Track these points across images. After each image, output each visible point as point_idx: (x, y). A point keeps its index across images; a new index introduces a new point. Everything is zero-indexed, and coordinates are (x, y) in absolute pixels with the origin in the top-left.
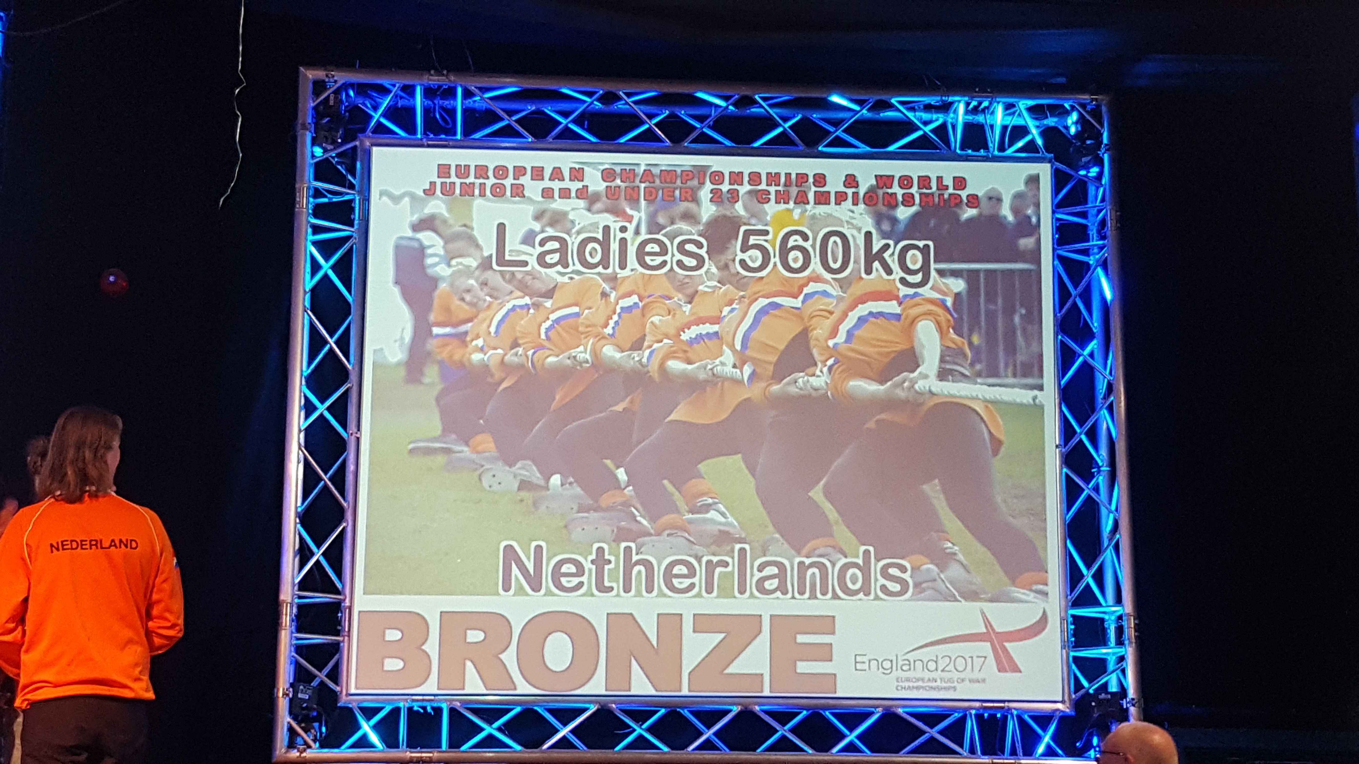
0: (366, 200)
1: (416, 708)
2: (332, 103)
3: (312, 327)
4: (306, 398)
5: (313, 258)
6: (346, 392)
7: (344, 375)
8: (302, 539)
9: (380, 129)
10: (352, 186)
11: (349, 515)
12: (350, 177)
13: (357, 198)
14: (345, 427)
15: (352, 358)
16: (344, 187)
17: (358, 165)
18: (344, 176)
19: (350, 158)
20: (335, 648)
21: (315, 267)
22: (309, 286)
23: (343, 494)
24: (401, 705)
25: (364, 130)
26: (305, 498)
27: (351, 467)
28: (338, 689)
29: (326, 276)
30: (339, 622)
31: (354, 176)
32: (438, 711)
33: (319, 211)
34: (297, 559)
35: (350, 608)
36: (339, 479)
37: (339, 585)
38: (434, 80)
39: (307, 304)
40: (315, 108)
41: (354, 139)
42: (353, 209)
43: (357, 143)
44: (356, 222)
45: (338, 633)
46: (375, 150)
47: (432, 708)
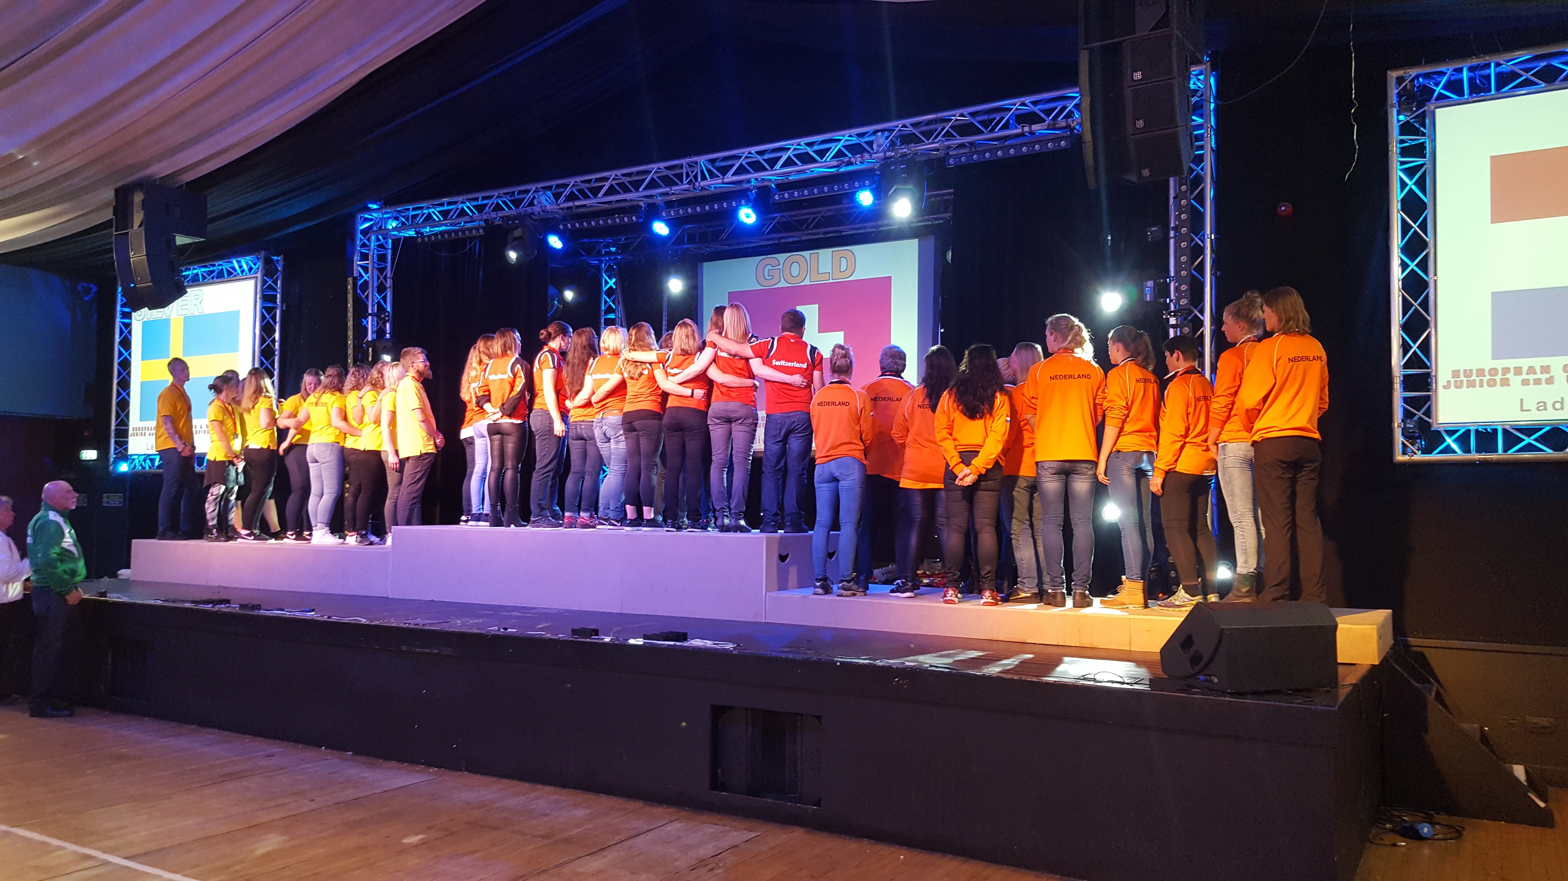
0: (1434, 140)
1: (1480, 430)
2: (1408, 87)
3: (1403, 219)
4: (1402, 260)
5: (1401, 179)
6: (1427, 255)
7: (1425, 245)
8: (1403, 338)
9: (1441, 97)
10: (1424, 134)
11: (1432, 324)
12: (1422, 129)
13: (1427, 141)
14: (1427, 275)
15: (1429, 235)
16: (1418, 136)
17: (1427, 121)
18: (1418, 129)
19: (1422, 118)
20: (1428, 398)
21: (1403, 185)
22: (1400, 197)
23: (1427, 312)
24: (1471, 428)
25: (1429, 100)
26: (1404, 315)
27: (1432, 297)
28: (1431, 421)
29: (1411, 189)
30: (1430, 384)
31: (1425, 128)
32: (1495, 431)
33: (1404, 152)
34: (1401, 350)
35: (1436, 376)
36: (1425, 304)
37: (1428, 364)
38: (1475, 62)
39: (1399, 207)
40: (1398, 93)
41: (1424, 106)
42: (1425, 147)
43: (1426, 108)
44: (1427, 155)
45: (1429, 391)
46: (1438, 111)
47: (1491, 429)
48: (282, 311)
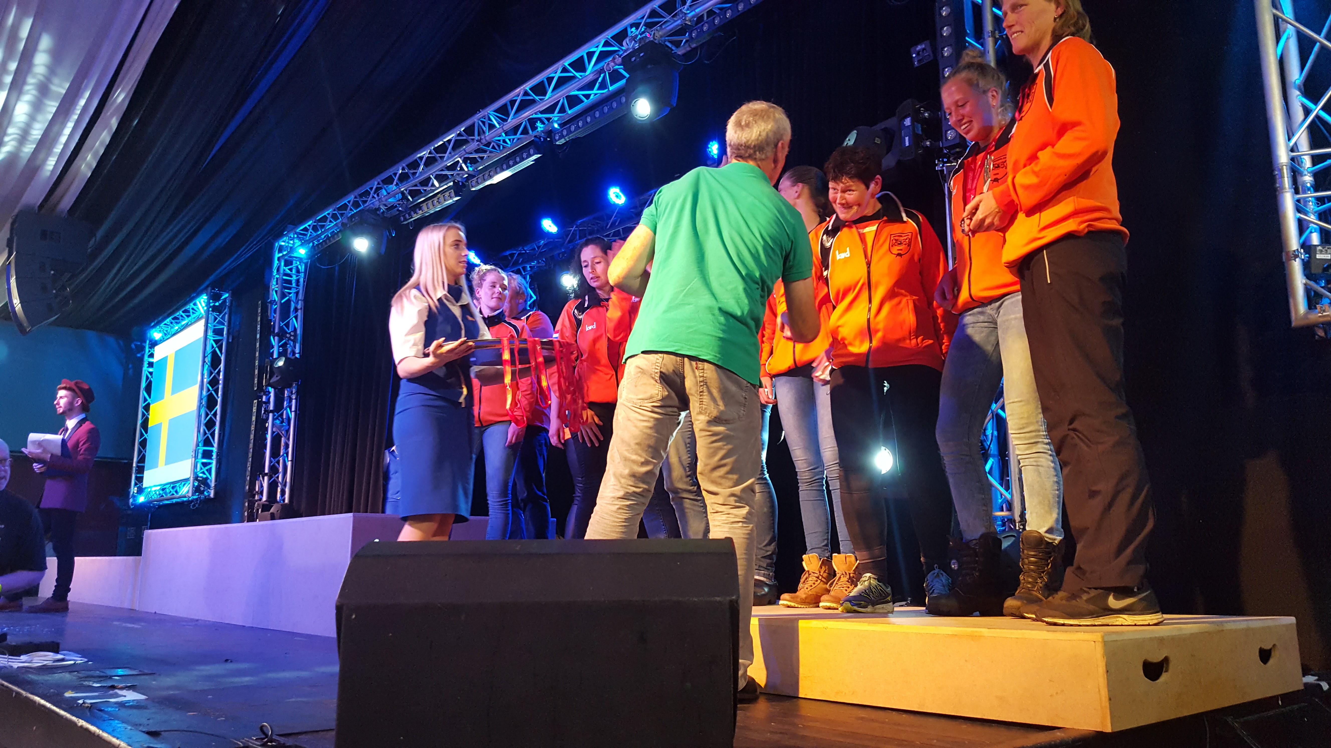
48: (228, 343)
